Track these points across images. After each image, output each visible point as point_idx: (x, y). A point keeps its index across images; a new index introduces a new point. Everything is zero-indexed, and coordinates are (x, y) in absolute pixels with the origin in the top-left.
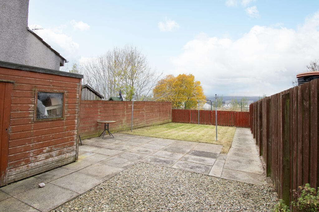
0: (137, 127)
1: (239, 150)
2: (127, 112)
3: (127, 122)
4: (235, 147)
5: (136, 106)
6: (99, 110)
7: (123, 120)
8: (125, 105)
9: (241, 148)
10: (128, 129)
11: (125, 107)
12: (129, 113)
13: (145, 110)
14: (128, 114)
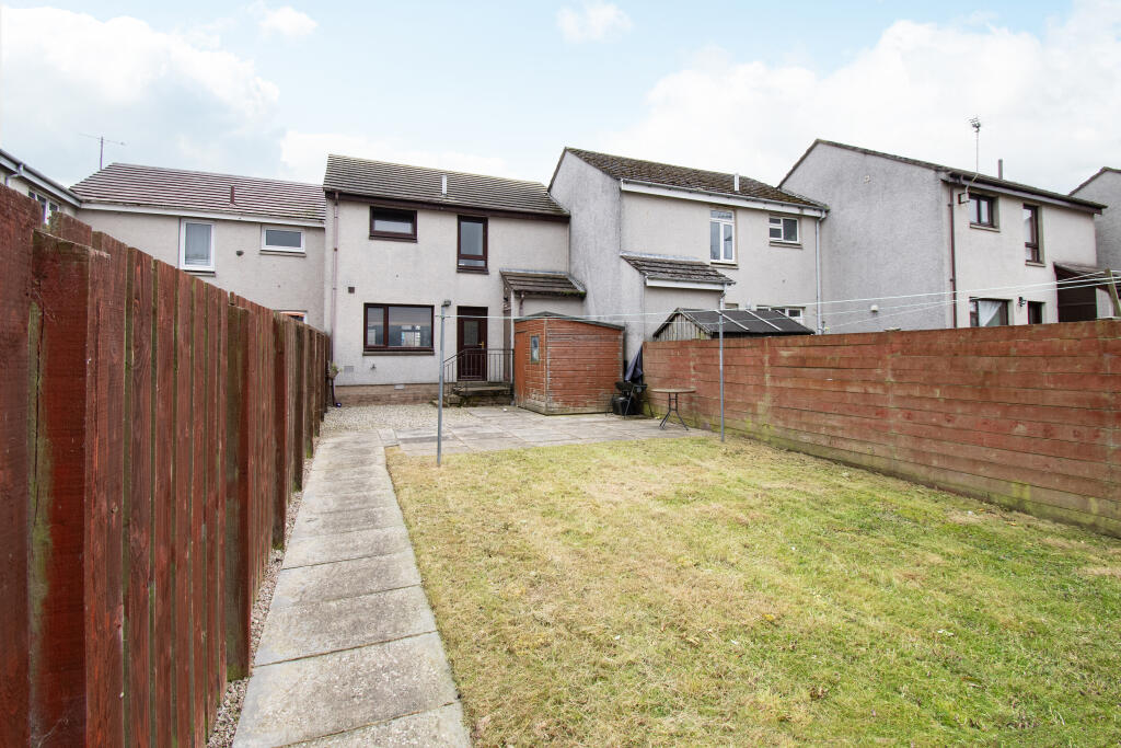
0: (833, 454)
1: (362, 463)
2: (773, 378)
3: (777, 417)
4: (374, 466)
5: (820, 359)
6: (692, 364)
7: (759, 403)
8: (763, 351)
9: (356, 469)
10: (784, 443)
11: (766, 358)
12: (783, 384)
13: (890, 378)
14: (778, 384)
